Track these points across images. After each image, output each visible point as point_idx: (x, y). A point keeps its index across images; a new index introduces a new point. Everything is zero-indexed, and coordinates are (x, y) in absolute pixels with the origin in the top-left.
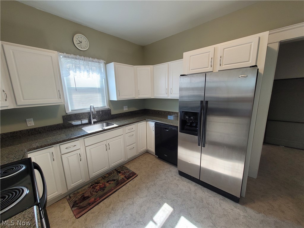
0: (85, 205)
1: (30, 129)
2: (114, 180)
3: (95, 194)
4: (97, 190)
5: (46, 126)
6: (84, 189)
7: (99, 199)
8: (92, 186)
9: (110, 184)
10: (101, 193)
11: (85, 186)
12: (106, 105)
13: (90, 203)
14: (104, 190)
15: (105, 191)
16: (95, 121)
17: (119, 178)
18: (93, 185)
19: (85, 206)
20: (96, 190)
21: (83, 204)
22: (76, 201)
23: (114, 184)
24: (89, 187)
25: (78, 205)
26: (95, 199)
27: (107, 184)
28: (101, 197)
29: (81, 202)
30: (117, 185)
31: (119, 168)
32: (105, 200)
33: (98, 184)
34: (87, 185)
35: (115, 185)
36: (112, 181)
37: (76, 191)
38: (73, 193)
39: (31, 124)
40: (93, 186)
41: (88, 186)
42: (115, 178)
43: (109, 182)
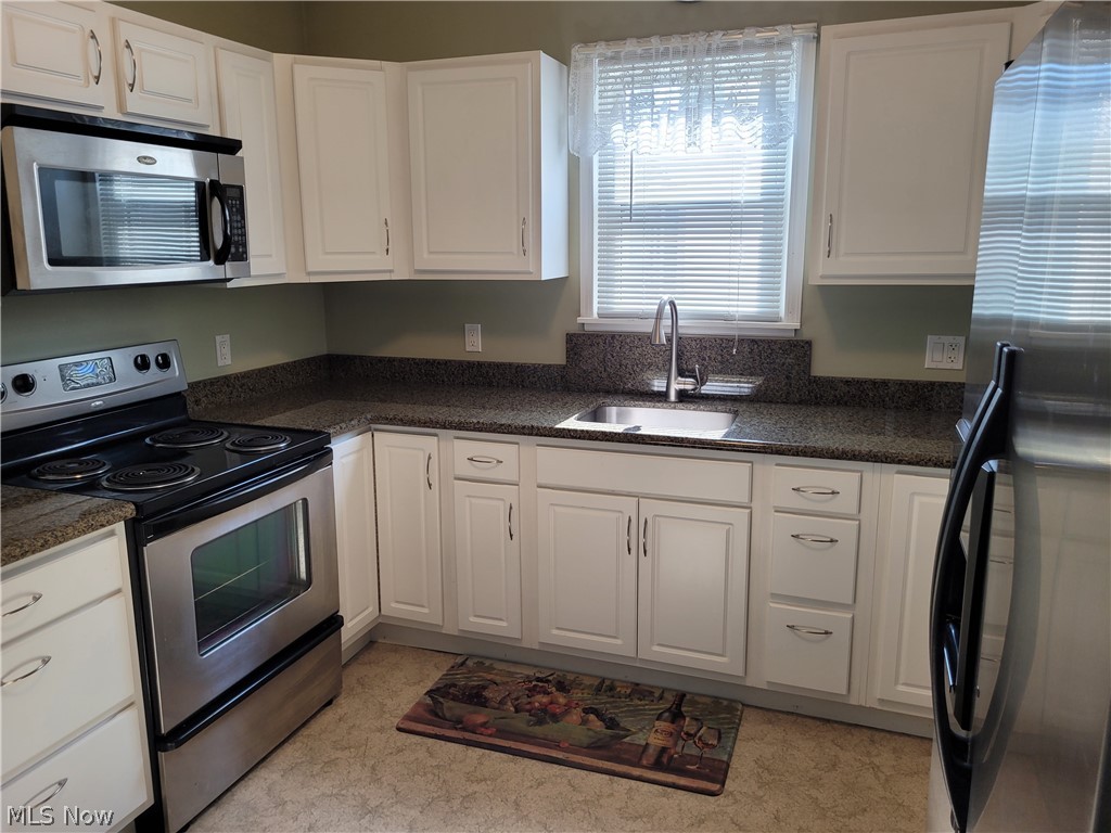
0: (448, 715)
1: (469, 362)
2: (611, 724)
3: (508, 710)
4: (528, 707)
5: (510, 364)
6: (511, 674)
7: (490, 736)
8: (539, 680)
9: (584, 722)
10: (521, 722)
11: (529, 665)
12: (782, 312)
13: (461, 722)
14: (540, 722)
15: (538, 730)
16: (690, 387)
17: (634, 733)
18: (548, 681)
19: (444, 718)
20: (529, 703)
21: (450, 708)
22: (455, 686)
23: (591, 733)
24: (528, 679)
25: (441, 700)
26: (484, 725)
27: (575, 716)
28: (503, 733)
29: (455, 698)
30: (593, 748)
31: (704, 700)
32: (497, 754)
33: (557, 694)
34: (536, 666)
35: (586, 741)
36: (603, 720)
37: (491, 662)
38: (480, 660)
39: (475, 345)
40: (541, 684)
41: (530, 672)
42: (625, 722)
43: (592, 717)
